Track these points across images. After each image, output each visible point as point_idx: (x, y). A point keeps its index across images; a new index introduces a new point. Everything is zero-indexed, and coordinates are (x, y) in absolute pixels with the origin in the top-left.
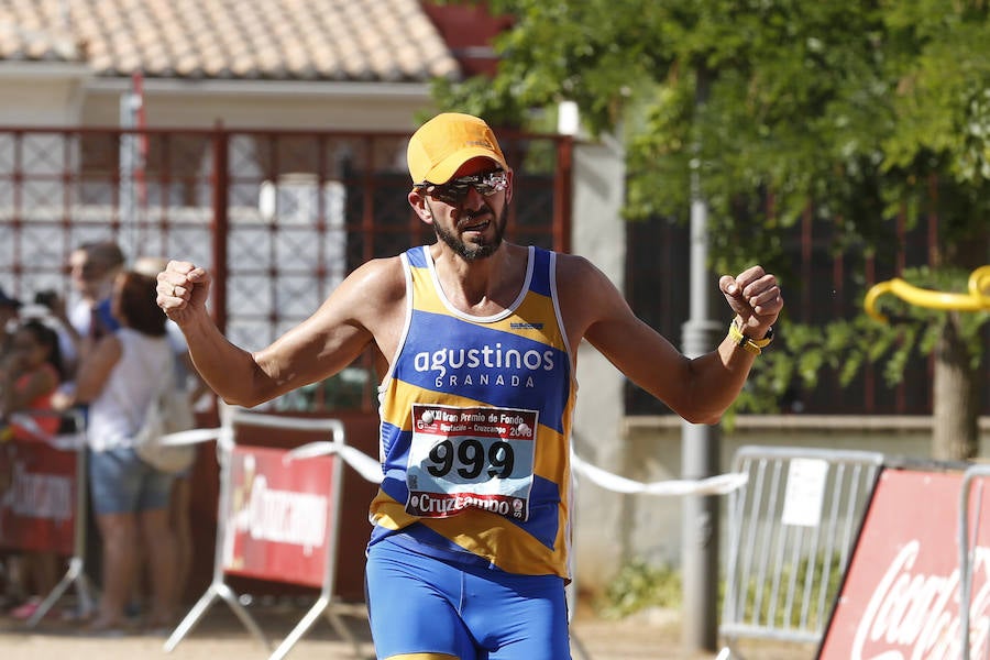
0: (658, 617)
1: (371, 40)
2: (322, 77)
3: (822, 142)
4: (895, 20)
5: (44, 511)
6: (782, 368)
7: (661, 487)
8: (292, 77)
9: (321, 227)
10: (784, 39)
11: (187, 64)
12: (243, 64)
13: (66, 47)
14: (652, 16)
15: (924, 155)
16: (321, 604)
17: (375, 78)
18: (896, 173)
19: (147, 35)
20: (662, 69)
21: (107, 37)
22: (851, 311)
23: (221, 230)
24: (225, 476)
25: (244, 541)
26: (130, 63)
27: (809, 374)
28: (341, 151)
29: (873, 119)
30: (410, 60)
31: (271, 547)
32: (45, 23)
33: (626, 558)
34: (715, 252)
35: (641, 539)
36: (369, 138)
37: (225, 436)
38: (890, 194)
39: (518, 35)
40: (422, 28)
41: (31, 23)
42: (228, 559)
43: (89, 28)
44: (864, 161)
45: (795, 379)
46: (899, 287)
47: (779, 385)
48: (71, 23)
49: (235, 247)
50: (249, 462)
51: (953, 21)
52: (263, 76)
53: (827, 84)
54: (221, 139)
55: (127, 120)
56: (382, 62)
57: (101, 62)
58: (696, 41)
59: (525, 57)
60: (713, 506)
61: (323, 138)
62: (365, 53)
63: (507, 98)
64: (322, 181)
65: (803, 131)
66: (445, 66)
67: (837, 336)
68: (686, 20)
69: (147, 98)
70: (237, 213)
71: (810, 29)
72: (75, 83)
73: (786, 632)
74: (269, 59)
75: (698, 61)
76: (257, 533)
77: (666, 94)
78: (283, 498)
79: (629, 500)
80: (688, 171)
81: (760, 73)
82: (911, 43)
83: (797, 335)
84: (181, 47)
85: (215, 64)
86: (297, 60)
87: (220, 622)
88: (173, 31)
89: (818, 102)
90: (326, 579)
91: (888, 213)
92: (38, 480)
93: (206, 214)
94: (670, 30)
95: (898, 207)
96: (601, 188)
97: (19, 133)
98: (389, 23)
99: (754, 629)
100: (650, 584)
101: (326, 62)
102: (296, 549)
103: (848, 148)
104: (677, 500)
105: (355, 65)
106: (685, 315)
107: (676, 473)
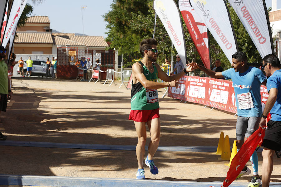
0: (120, 81)
1: (103, 44)
2: (100, 47)
3: (130, 51)
4: (135, 43)
5: (81, 74)
6: (127, 65)
7: (120, 72)
8: (98, 47)
9: (99, 56)
10: (127, 44)
11: (92, 46)
12: (95, 46)
13: (84, 45)
14: (119, 43)
15: (136, 52)
16: (98, 80)
17: (104, 47)
18: (135, 53)
19: (89, 44)
20: (120, 46)
21: (87, 44)
22: (132, 61)
23: (93, 56)
24: (92, 71)
25: (93, 76)
26: (88, 46)
27: (129, 65)
28: (101, 51)
29: (133, 49)
30: (106, 46)
31: (95, 76)
32: (83, 43)
33: (118, 77)
34: (123, 58)
35: (119, 76)
36: (102, 50)
37: (92, 69)
38: (134, 54)
39: (111, 44)
40: (107, 44)
41: (82, 43)
42: (92, 77)
43: (86, 44)
44: (132, 52)
45: (128, 65)
46: (134, 60)
47: (127, 66)
48: (84, 43)
49: (93, 57)
50: (94, 71)
51: (138, 43)
52: (97, 47)
53: (130, 47)
54: (93, 50)
55: (87, 49)
56: (104, 46)
57: (86, 46)
58: (122, 44)
59: (112, 45)
60: (123, 73)
61: (99, 50)
62: (103, 45)
63: (111, 48)
64: (99, 53)
65: (129, 50)
66: (108, 46)
67: (131, 63)
68: (121, 43)
69: (89, 48)
70: (93, 55)
71: (129, 44)
72: (85, 47)
73: (126, 82)
74: (97, 46)
75: (122, 46)
76: (94, 75)
77: (121, 48)
78: (95, 73)
79: (118, 73)
80: (121, 53)
81: (126, 46)
82: (135, 44)
83: (128, 63)
84: (91, 45)
85: (93, 46)
86: (99, 46)
87: (92, 81)
88: (91, 44)
89: (130, 48)
90: (98, 78)
91: (134, 55)
92: (81, 72)
93: (92, 55)
94: (121, 44)
95: (135, 55)
96: (116, 53)
97: (80, 50)
98: (105, 43)
99: (125, 81)
100: (119, 79)
101: (100, 46)
102: (96, 76)
103: (132, 51)
104: (121, 73)
105: (102, 46)
106: (121, 62)
107: (121, 71)
